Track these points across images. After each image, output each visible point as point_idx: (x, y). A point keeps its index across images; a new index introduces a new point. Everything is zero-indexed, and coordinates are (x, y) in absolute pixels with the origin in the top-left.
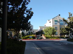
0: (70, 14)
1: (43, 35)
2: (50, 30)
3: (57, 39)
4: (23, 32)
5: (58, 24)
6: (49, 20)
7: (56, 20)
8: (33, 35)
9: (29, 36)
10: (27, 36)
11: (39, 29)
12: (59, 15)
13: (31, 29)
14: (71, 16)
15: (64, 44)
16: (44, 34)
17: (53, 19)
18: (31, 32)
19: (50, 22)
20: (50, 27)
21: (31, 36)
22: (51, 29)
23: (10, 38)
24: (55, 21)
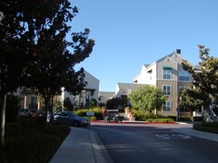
0: (203, 50)
1: (126, 110)
2: (148, 94)
3: (167, 122)
4: (68, 99)
5: (175, 78)
6: (147, 66)
7: (169, 66)
8: (97, 110)
9: (85, 110)
10: (79, 111)
11: (117, 90)
12: (179, 51)
13: (92, 91)
14: (204, 56)
15: (179, 139)
16: (130, 107)
17: (158, 62)
18: (93, 100)
19: (150, 72)
20: (148, 86)
21: (91, 111)
22: (150, 92)
23: (30, 116)
24: (165, 69)
